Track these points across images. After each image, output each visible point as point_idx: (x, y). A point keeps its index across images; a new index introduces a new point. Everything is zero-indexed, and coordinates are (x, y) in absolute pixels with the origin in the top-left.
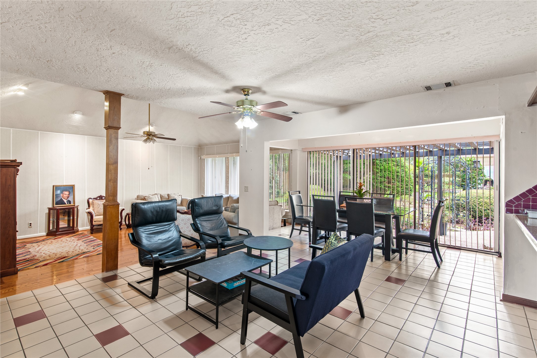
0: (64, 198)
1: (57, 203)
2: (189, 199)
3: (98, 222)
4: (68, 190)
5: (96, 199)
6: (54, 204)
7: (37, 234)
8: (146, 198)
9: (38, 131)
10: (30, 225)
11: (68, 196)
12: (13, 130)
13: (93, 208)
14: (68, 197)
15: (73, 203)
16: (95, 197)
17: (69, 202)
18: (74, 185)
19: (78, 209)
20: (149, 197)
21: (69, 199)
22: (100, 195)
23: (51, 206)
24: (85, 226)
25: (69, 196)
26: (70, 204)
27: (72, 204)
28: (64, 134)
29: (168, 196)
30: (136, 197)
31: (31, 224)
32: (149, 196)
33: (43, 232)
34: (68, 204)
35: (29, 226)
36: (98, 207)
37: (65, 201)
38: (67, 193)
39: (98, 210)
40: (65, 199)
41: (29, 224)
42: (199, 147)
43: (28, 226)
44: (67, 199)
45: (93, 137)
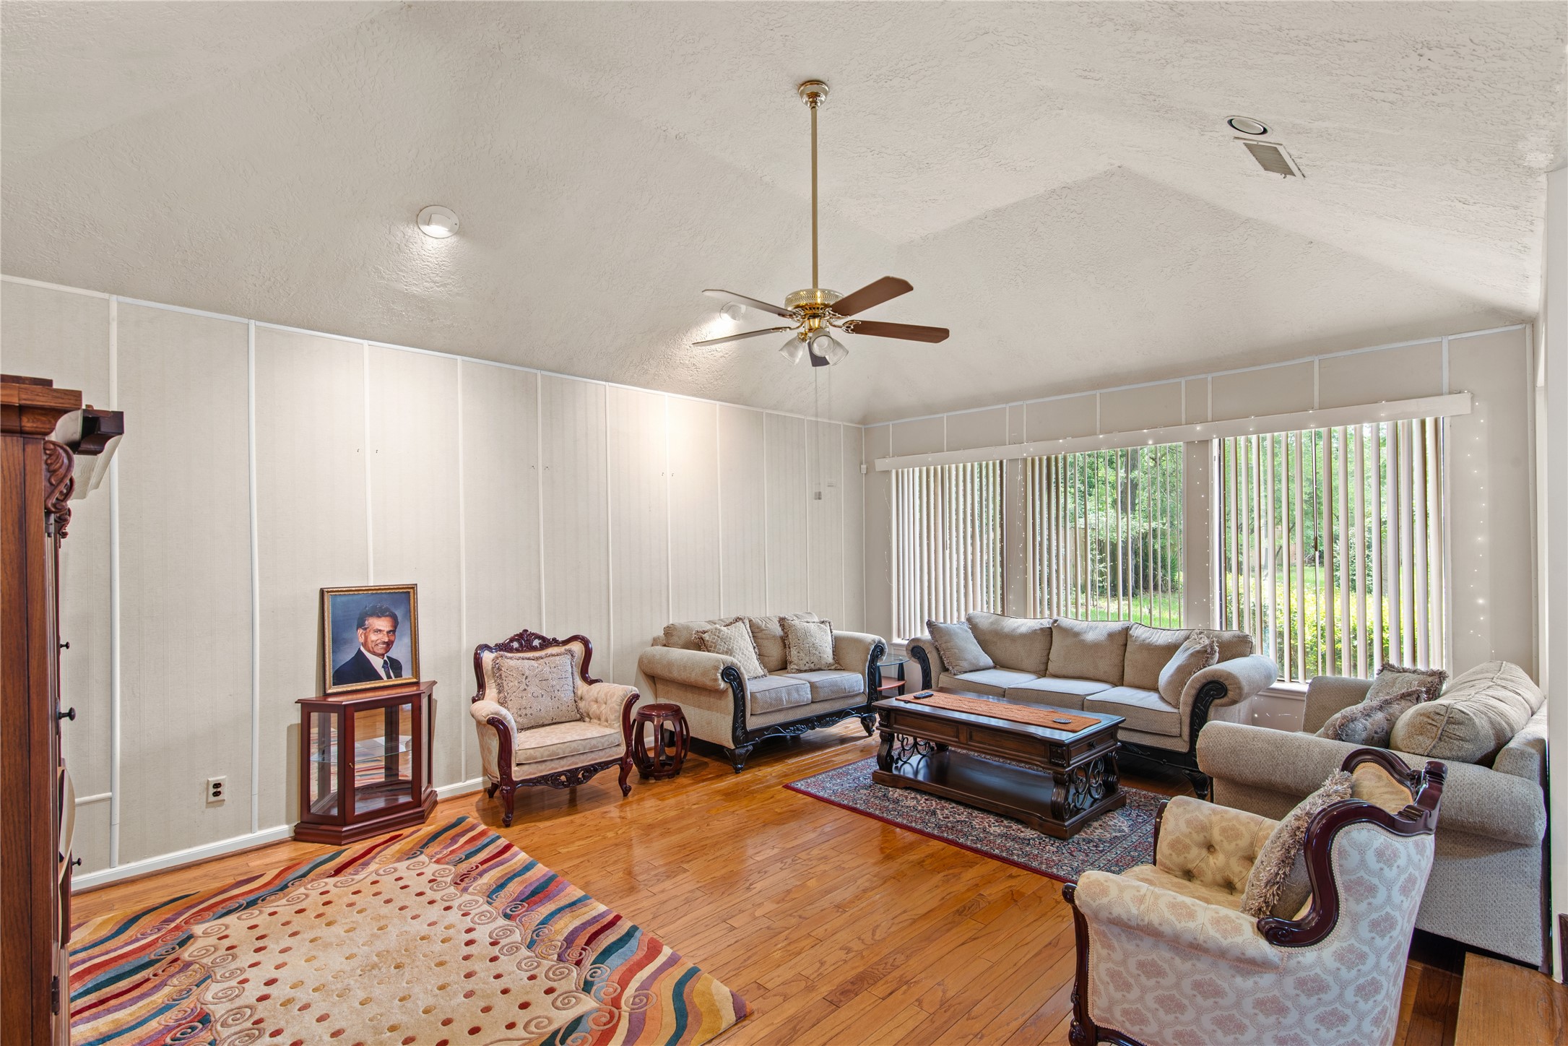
0: (369, 651)
1: (340, 677)
2: (870, 641)
3: (534, 766)
4: (387, 610)
5: (504, 647)
6: (328, 682)
7: (249, 836)
8: (706, 636)
9: (246, 321)
10: (216, 794)
11: (386, 640)
12: (119, 303)
13: (499, 692)
14: (389, 645)
15: (410, 671)
16: (502, 638)
17: (394, 666)
18: (413, 587)
19: (434, 697)
20: (721, 636)
21: (394, 653)
22: (520, 631)
23: (311, 693)
24: (463, 777)
25: (392, 638)
26: (398, 675)
27: (407, 676)
28: (365, 342)
29: (782, 626)
30: (661, 633)
31: (217, 785)
32: (720, 630)
33: (278, 823)
34: (389, 677)
35: (212, 799)
36: (523, 686)
37: (377, 663)
38: (383, 624)
39: (524, 702)
40: (374, 653)
41: (207, 789)
42: (860, 426)
43: (205, 797)
44: (383, 655)
45: (487, 362)
